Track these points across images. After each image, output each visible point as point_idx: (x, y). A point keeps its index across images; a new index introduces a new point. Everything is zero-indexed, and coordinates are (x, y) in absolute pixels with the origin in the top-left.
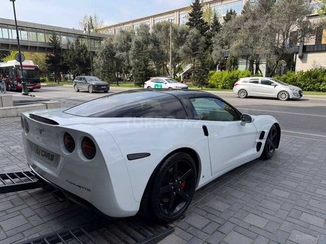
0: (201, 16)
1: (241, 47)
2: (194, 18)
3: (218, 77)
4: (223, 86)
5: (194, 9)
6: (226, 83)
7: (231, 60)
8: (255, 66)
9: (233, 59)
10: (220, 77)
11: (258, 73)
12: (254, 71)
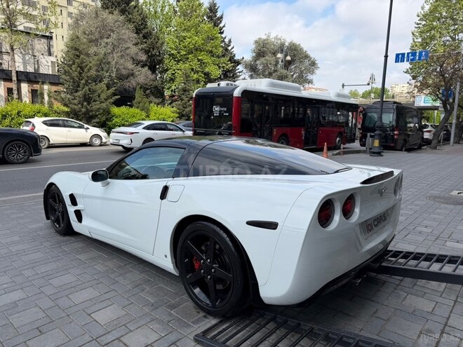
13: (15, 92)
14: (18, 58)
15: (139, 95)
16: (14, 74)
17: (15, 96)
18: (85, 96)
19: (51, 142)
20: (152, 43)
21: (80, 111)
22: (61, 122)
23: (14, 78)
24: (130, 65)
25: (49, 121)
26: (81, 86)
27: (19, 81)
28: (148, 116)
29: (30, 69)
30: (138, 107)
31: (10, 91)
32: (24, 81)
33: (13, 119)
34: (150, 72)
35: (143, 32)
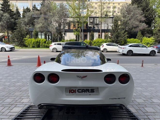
0: (9, 7)
1: (42, 27)
2: (5, 7)
3: (29, 41)
4: (33, 46)
5: (4, 2)
6: (34, 45)
7: (35, 33)
8: (47, 37)
9: (36, 32)
10: (31, 41)
11: (49, 40)
12: (47, 39)
13: (100, 36)
14: (103, 25)
15: (139, 34)
16: (101, 30)
17: (100, 37)
18: (116, 35)
19: (108, 50)
20: (150, 13)
21: (114, 41)
22: (111, 44)
23: (101, 32)
24: (137, 23)
25: (108, 44)
26: (115, 32)
27: (102, 32)
28: (141, 42)
29: (106, 28)
30: (138, 38)
31: (99, 35)
32: (103, 32)
33: (96, 43)
34: (146, 25)
35: (146, 9)
